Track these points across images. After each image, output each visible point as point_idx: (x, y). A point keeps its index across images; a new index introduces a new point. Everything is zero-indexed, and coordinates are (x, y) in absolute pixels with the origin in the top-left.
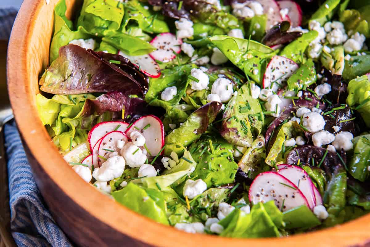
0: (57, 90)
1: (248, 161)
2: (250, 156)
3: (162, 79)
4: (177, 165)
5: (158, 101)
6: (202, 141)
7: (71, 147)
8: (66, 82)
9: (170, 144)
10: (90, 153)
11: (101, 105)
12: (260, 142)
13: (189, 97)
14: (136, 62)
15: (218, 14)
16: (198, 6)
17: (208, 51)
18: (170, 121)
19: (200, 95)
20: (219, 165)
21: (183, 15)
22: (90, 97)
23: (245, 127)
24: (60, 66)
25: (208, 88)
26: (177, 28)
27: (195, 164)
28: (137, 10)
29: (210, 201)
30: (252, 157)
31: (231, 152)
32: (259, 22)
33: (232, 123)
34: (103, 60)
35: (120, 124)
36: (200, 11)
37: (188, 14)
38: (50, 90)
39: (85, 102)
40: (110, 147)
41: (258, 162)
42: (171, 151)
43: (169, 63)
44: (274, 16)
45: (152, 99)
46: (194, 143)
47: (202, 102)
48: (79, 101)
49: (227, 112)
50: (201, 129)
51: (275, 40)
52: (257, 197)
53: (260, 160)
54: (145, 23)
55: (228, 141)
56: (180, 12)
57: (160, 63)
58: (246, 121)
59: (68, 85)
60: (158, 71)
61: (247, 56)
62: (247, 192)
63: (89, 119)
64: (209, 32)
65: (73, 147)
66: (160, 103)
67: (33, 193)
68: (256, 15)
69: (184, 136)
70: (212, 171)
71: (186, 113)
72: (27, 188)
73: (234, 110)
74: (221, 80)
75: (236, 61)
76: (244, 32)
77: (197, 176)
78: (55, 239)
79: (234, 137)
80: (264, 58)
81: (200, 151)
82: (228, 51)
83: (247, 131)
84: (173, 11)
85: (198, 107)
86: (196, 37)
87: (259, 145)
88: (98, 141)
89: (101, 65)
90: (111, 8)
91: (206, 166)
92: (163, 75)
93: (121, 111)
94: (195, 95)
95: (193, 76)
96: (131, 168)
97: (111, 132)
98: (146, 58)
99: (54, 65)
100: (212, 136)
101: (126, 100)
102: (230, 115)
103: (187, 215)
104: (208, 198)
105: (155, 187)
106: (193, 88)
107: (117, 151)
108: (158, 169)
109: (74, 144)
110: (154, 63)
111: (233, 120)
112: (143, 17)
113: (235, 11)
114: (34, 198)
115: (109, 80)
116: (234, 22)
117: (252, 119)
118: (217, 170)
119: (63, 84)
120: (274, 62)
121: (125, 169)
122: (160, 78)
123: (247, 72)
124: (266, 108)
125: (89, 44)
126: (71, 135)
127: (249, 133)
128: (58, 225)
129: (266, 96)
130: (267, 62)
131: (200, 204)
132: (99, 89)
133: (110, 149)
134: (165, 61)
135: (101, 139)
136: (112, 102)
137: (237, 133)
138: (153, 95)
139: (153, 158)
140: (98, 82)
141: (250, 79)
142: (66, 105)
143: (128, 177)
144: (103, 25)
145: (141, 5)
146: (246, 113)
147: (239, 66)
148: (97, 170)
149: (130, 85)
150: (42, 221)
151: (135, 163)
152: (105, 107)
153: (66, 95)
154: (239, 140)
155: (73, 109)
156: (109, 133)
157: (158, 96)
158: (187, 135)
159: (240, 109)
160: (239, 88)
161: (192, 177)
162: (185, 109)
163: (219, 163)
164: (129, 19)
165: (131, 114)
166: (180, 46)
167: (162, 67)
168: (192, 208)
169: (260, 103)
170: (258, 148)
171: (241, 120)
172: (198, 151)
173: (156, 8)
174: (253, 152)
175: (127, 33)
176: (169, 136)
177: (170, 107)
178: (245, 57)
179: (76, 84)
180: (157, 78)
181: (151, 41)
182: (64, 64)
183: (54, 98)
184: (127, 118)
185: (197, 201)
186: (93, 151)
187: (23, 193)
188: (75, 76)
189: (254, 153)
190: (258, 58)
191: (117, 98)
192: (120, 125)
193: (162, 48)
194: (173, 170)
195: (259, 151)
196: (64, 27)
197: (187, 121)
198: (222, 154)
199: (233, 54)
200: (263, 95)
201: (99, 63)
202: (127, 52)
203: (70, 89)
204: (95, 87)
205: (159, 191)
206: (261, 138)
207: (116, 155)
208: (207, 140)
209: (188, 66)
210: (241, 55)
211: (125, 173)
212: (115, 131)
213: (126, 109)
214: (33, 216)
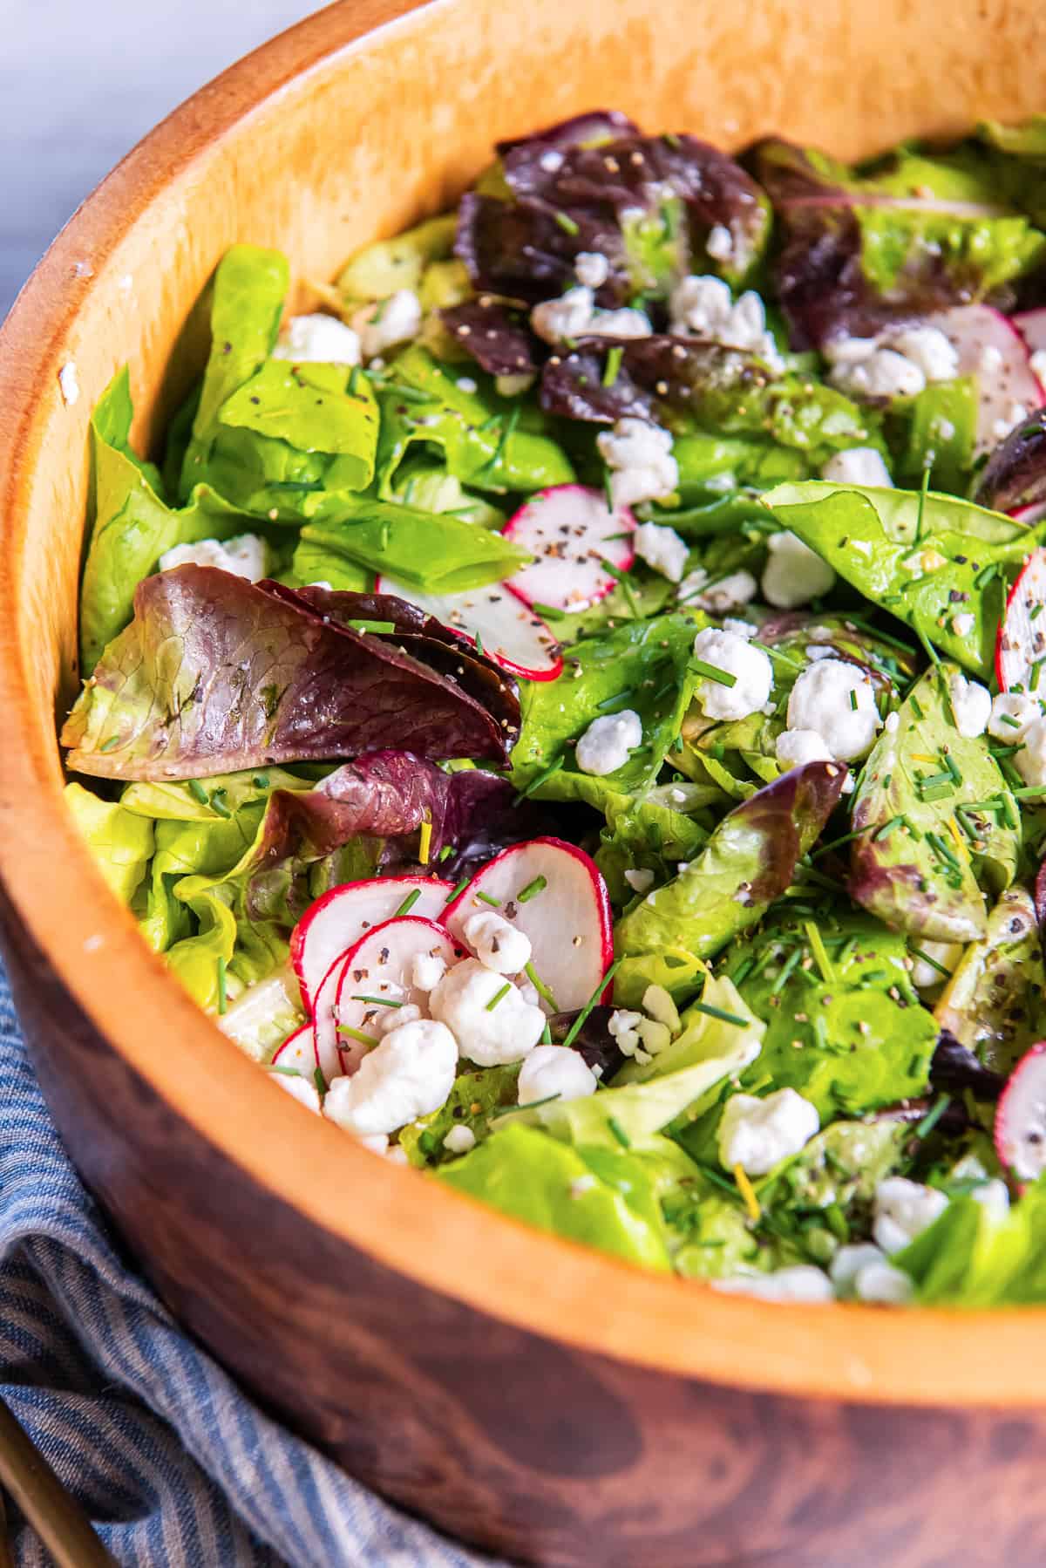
0: (139, 761)
1: (973, 1000)
2: (979, 977)
3: (574, 686)
4: (672, 1041)
5: (565, 779)
6: (773, 931)
7: (225, 1002)
8: (174, 725)
9: (638, 954)
10: (301, 1017)
11: (336, 814)
12: (1013, 916)
13: (696, 752)
14: (456, 619)
15: (775, 389)
16: (686, 363)
17: (746, 549)
18: (625, 856)
19: (743, 739)
20: (857, 1028)
21: (629, 404)
22: (282, 781)
23: (949, 858)
24: (143, 661)
25: (774, 705)
26: (610, 462)
27: (758, 1028)
28: (436, 400)
29: (839, 1175)
30: (987, 981)
31: (900, 965)
32: (947, 412)
33: (893, 845)
34: (331, 622)
35: (415, 887)
36: (701, 383)
37: (649, 400)
38: (111, 764)
39: (268, 807)
40: (384, 987)
41: (1013, 1002)
42: (642, 985)
43: (589, 615)
44: (1008, 381)
45: (540, 772)
46: (739, 943)
47: (755, 766)
48: (238, 803)
49: (868, 801)
50: (765, 881)
51: (1028, 486)
52: (1033, 1148)
53: (1019, 991)
54: (471, 450)
55: (890, 923)
56: (615, 395)
57: (555, 618)
58: (948, 833)
59: (186, 739)
60: (550, 649)
61: (922, 561)
62: (987, 1132)
63: (278, 878)
64: (739, 469)
65: (231, 1000)
66: (575, 785)
67: (71, 1209)
68: (930, 383)
69: (696, 917)
70: (831, 1051)
71: (693, 819)
72: (42, 1190)
73: (895, 791)
74: (824, 670)
75: (876, 585)
76: (889, 460)
77: (768, 1079)
78: (187, 1395)
79: (915, 905)
80: (991, 561)
81: (770, 973)
82: (842, 544)
83: (958, 874)
84: (585, 393)
85: (740, 790)
86: (692, 497)
87: (1013, 930)
88: (335, 964)
89: (316, 644)
90: (324, 398)
91: (805, 1031)
92: (575, 667)
93: (419, 831)
94: (717, 739)
95: (708, 662)
96: (481, 1068)
97: (384, 925)
98: (494, 599)
99: (113, 659)
100: (815, 907)
101: (432, 783)
102: (883, 812)
103: (748, 1244)
104: (830, 1165)
105: (604, 1139)
106: (709, 711)
107: (414, 1002)
108: (596, 1066)
109: (232, 986)
110: (531, 617)
111: (894, 834)
112: (464, 426)
113: (839, 372)
114: (77, 1228)
115: (352, 705)
116: (843, 421)
117: (971, 823)
118: (853, 1048)
119: (165, 736)
120: (1035, 578)
121: (457, 1077)
122: (564, 682)
123: (927, 630)
124: (1021, 774)
125: (245, 556)
126: (217, 949)
127: (969, 882)
128: (189, 1333)
129: (1016, 725)
130: (1005, 580)
131: (799, 1193)
132: (313, 747)
133: (385, 996)
134: (574, 607)
135: (346, 957)
136: (379, 794)
137: (921, 886)
138: (541, 752)
139: (571, 1019)
140: (311, 716)
141: (942, 654)
142: (182, 825)
143: (474, 1107)
144: (300, 475)
145: (444, 374)
146: (946, 800)
147: (891, 604)
148: (341, 1088)
149: (447, 719)
150: (117, 1326)
151: (498, 1046)
152: (354, 820)
153: (177, 783)
154: (934, 916)
155: (212, 838)
156: (376, 929)
157: (563, 757)
158: (708, 909)
159: (919, 785)
160: (903, 697)
161: (747, 1084)
162: (686, 804)
163: (856, 1019)
164: (408, 439)
165: (455, 840)
166: (629, 539)
167: (563, 632)
168: (768, 1215)
169: (990, 752)
170: (1010, 945)
171: (928, 831)
172: (761, 974)
173: (507, 385)
174: (990, 960)
175: (398, 500)
176: (630, 923)
177: (625, 800)
178: (912, 564)
179: (217, 731)
180: (553, 683)
181: (505, 528)
182: (160, 650)
183: (129, 799)
184: (439, 859)
185: (785, 1183)
186: (317, 1008)
187: (29, 1213)
188: (212, 698)
189: (993, 967)
190: (967, 567)
191: (397, 777)
192: (417, 890)
193: (555, 551)
194: (660, 1063)
195: (1016, 956)
196: (137, 495)
197: (708, 853)
198: (866, 978)
199: (859, 554)
200: (1005, 719)
201: (309, 636)
202: (413, 579)
203: (193, 754)
204: (299, 737)
205: (621, 1151)
206: (1017, 902)
207: (411, 1020)
208: (794, 927)
209: (675, 619)
210: (894, 559)
211: (457, 1093)
212: (399, 918)
213: (435, 820)
214: (74, 1306)
